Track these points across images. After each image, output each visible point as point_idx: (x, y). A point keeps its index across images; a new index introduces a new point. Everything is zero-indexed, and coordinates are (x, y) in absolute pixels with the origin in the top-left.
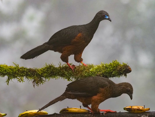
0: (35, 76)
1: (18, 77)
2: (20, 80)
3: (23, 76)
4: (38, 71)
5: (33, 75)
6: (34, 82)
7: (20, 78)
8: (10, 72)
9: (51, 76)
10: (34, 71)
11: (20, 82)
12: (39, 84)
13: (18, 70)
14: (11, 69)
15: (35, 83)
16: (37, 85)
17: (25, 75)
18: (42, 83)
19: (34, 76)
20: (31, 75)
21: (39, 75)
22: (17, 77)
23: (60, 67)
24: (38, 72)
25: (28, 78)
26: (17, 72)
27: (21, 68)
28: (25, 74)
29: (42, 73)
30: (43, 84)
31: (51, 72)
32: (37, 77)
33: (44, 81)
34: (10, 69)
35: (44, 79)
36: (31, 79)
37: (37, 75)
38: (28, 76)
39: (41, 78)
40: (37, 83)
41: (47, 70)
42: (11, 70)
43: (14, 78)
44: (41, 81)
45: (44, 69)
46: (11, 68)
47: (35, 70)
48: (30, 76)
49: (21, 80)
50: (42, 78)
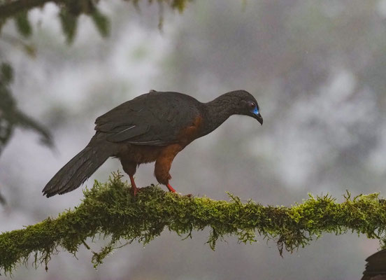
0: (284, 227)
1: (239, 231)
2: (246, 237)
3: (252, 226)
4: (293, 215)
5: (278, 224)
6: (280, 241)
7: (244, 232)
8: (219, 217)
9: (325, 226)
10: (281, 215)
11: (245, 241)
12: (294, 246)
13: (241, 212)
14: (222, 210)
15: (284, 245)
16: (289, 249)
17: (257, 225)
18: (301, 245)
19: (281, 226)
20: (274, 224)
21: (294, 223)
22: (236, 229)
23: (347, 203)
24: (292, 217)
25: (264, 233)
26: (238, 216)
27: (246, 208)
28: (258, 221)
29: (301, 220)
30: (303, 247)
31: (326, 217)
32: (290, 229)
33: (306, 241)
34: (219, 208)
35: (306, 234)
36: (273, 235)
37: (288, 224)
38: (265, 226)
39: (299, 233)
40: (289, 245)
41: (316, 212)
42: (220, 213)
43: (228, 231)
44: (299, 239)
45: (308, 209)
46: (222, 207)
47: (284, 211)
48: (272, 228)
49: (248, 237)
50: (301, 231)
